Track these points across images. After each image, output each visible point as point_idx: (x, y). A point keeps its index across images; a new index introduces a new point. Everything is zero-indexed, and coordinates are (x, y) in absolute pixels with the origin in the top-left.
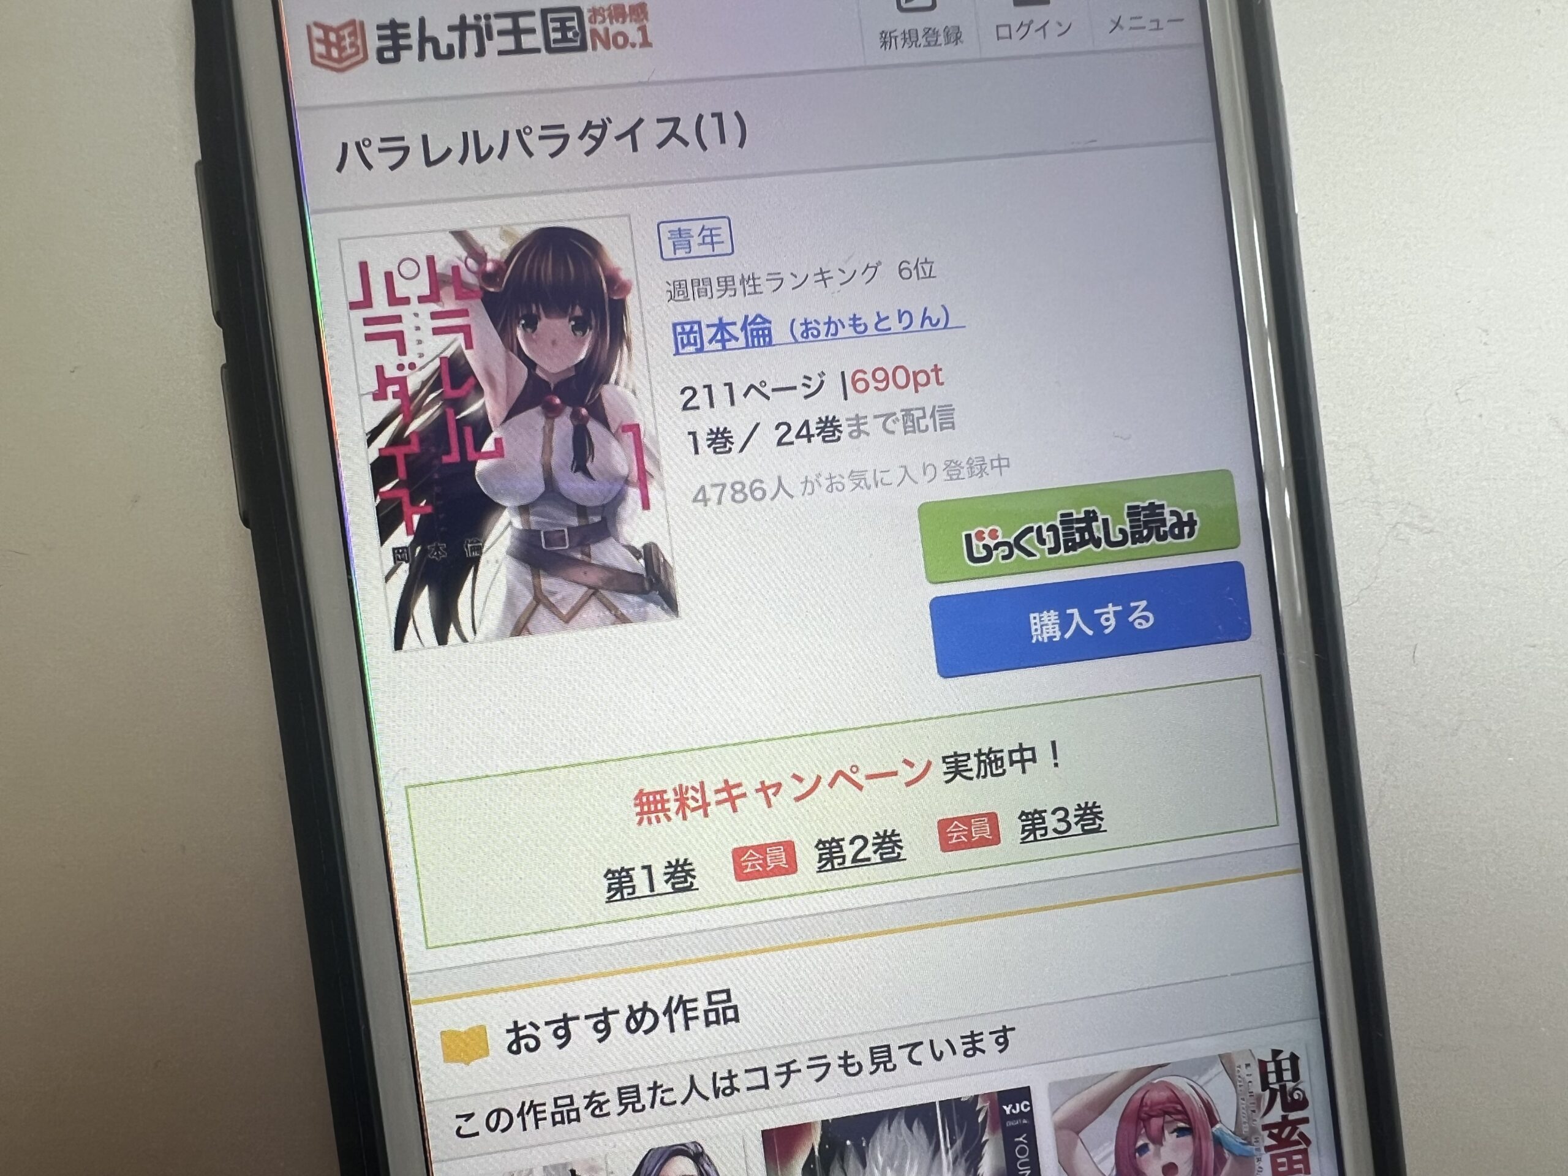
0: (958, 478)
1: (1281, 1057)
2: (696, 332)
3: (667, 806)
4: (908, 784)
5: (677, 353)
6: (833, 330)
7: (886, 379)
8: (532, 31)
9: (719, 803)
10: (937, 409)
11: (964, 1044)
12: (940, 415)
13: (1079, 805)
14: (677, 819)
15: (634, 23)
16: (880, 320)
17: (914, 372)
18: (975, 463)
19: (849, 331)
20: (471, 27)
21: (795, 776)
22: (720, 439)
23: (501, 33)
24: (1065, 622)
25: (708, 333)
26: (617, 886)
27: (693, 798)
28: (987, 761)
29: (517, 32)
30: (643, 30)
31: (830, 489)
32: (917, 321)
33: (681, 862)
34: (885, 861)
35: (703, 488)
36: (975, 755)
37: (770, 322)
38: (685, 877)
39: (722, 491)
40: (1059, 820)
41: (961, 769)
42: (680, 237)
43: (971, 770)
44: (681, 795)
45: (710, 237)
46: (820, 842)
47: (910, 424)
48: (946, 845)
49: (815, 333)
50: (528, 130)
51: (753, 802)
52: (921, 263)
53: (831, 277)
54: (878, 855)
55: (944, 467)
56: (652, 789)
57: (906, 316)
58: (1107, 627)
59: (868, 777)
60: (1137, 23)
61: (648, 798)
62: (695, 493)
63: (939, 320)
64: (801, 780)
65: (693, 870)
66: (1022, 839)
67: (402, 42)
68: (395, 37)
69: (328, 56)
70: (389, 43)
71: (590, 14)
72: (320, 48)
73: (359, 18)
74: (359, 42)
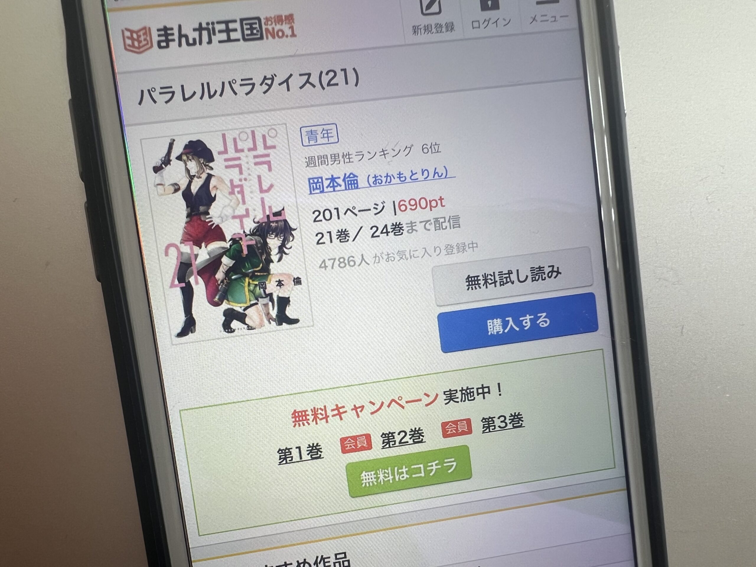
0: (451, 254)
2: (320, 183)
3: (308, 417)
4: (427, 405)
5: (311, 193)
6: (389, 180)
7: (416, 204)
8: (235, 30)
9: (333, 416)
12: (453, 221)
14: (313, 424)
15: (287, 25)
16: (413, 174)
17: (430, 201)
18: (460, 246)
19: (397, 180)
20: (205, 29)
21: (371, 402)
23: (220, 31)
24: (505, 324)
25: (326, 183)
26: (284, 457)
27: (321, 414)
28: (466, 393)
29: (228, 31)
30: (292, 28)
31: (387, 260)
32: (431, 174)
33: (315, 445)
34: (415, 443)
35: (324, 261)
36: (460, 391)
37: (357, 177)
38: (317, 452)
39: (334, 262)
40: (501, 422)
41: (452, 397)
42: (312, 134)
43: (458, 398)
44: (315, 412)
45: (327, 134)
46: (383, 434)
48: (446, 435)
49: (380, 181)
50: (234, 81)
51: (350, 415)
52: (433, 145)
53: (388, 153)
54: (412, 440)
55: (445, 248)
56: (300, 410)
57: (426, 172)
58: (526, 326)
59: (407, 402)
60: (544, 18)
61: (298, 414)
62: (320, 263)
63: (442, 174)
64: (374, 404)
65: (321, 449)
66: (483, 431)
67: (170, 37)
68: (166, 35)
69: (133, 46)
70: (163, 38)
71: (265, 21)
72: (129, 42)
73: (148, 26)
74: (148, 38)
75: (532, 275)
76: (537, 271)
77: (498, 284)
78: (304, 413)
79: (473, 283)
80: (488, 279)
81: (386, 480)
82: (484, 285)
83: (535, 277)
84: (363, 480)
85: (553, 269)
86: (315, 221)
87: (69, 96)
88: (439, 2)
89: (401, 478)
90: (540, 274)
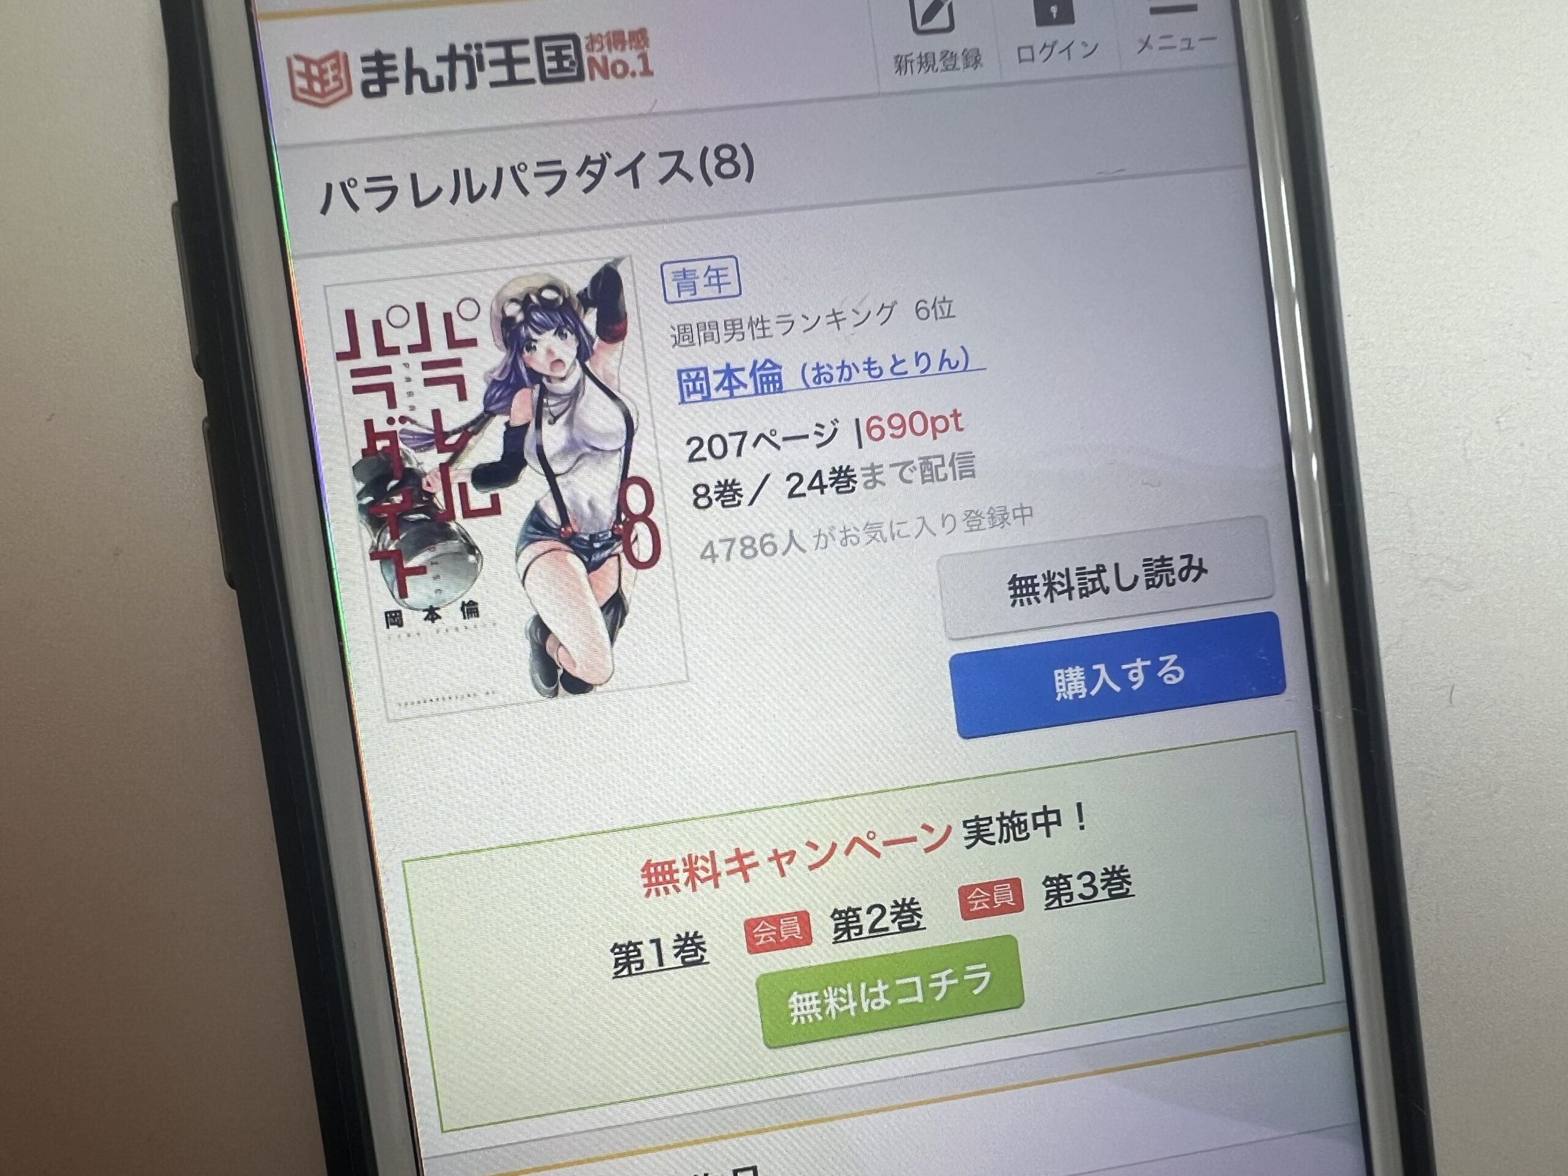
0: (978, 530)
2: (702, 379)
3: (676, 876)
4: (927, 850)
5: (683, 401)
6: (846, 374)
7: (903, 425)
8: (525, 60)
9: (730, 873)
10: (956, 456)
12: (959, 463)
13: (1105, 869)
14: (687, 890)
15: (634, 50)
16: (896, 363)
17: (932, 418)
18: (996, 513)
19: (864, 376)
20: (462, 57)
21: (810, 844)
22: (729, 492)
23: (494, 63)
24: (1091, 678)
25: (715, 380)
26: (624, 961)
27: (703, 868)
28: (1010, 824)
29: (510, 62)
30: (644, 57)
31: (844, 542)
32: (935, 363)
33: (691, 935)
34: (903, 930)
35: (711, 543)
36: (998, 819)
37: (780, 367)
38: (695, 951)
39: (731, 546)
40: (1085, 885)
41: (982, 833)
42: (685, 278)
43: (993, 834)
44: (690, 864)
45: (716, 277)
46: (836, 911)
47: (927, 473)
48: (968, 914)
49: (828, 378)
50: (522, 167)
51: (765, 873)
52: (939, 302)
53: (844, 319)
54: (896, 923)
55: (965, 517)
56: (661, 860)
57: (924, 358)
58: (1135, 683)
59: (886, 843)
60: (1166, 42)
61: (656, 869)
62: (702, 549)
63: (958, 362)
64: (816, 847)
65: (703, 943)
66: (1047, 905)
67: (389, 74)
68: (381, 69)
70: (374, 76)
71: (587, 41)
72: (301, 83)
73: (342, 50)
74: (343, 75)
75: (1146, 575)
76: (1157, 566)
77: (1076, 593)
78: (666, 868)
79: (1024, 591)
80: (1054, 583)
81: (842, 1009)
82: (1046, 596)
83: (1153, 580)
84: (792, 1010)
85: (1190, 562)
86: (692, 459)
87: (173, 196)
88: (950, 7)
89: (873, 1007)
90: (1164, 573)
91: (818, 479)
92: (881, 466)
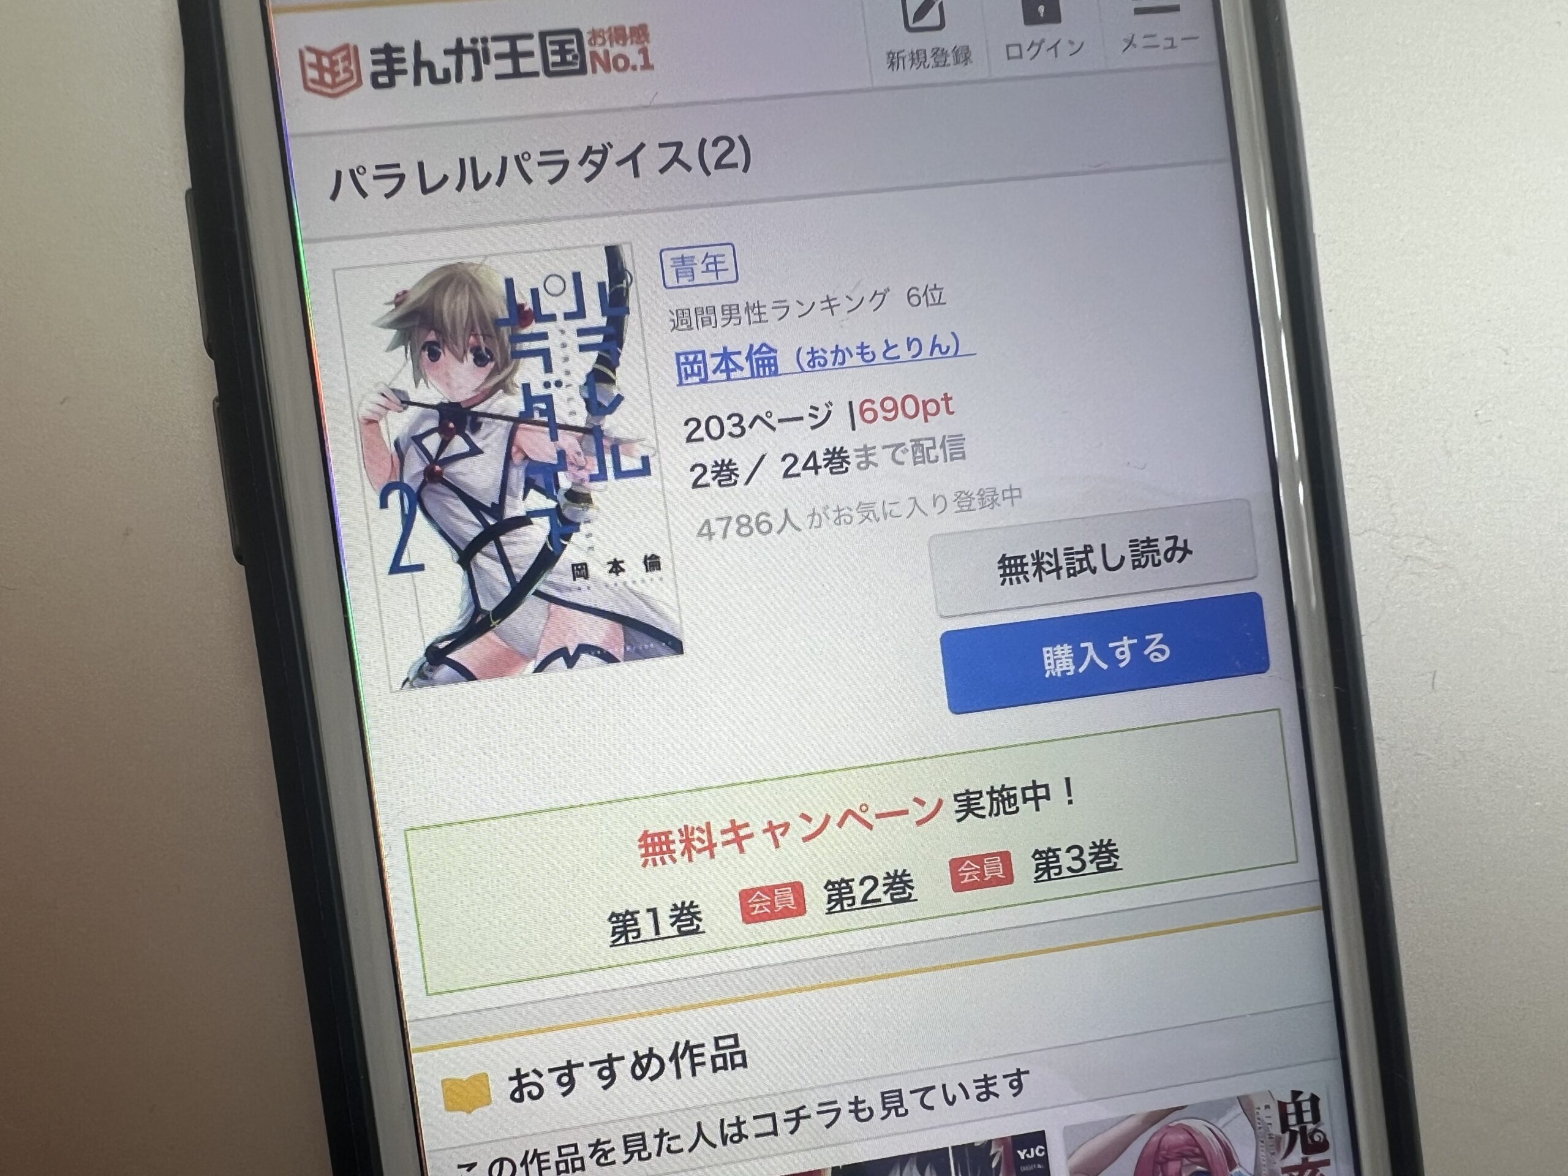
0: (968, 510)
1: (1301, 1098)
2: (699, 362)
3: (672, 847)
4: (919, 823)
5: (681, 384)
6: (840, 359)
7: (895, 408)
8: (530, 54)
9: (725, 844)
10: (947, 439)
11: (977, 1087)
12: (950, 445)
13: (1094, 843)
14: (682, 861)
15: (635, 44)
16: (889, 348)
17: (923, 402)
18: (986, 494)
19: (857, 360)
20: (468, 51)
21: (803, 816)
22: (725, 472)
23: (499, 56)
24: (1079, 656)
25: (712, 363)
26: (621, 930)
27: (699, 839)
28: (1000, 798)
29: (515, 55)
30: (644, 52)
31: (838, 521)
32: (927, 349)
33: (687, 905)
34: (895, 902)
35: (707, 522)
36: (988, 793)
37: (776, 351)
38: (691, 920)
39: (728, 524)
40: (1074, 859)
41: (972, 807)
43: (983, 808)
44: (687, 836)
45: (714, 264)
46: (829, 883)
47: (919, 454)
48: (959, 886)
49: (822, 361)
50: (526, 156)
51: (761, 843)
52: (930, 290)
53: (839, 305)
54: (889, 894)
55: (956, 498)
56: (657, 831)
57: (915, 343)
58: (1122, 661)
59: (878, 816)
60: (1151, 41)
61: (653, 840)
62: (699, 527)
63: (948, 348)
64: (809, 819)
65: (699, 912)
66: (1036, 878)
67: (397, 67)
68: (390, 61)
69: (321, 81)
70: (384, 68)
71: (589, 37)
72: (313, 74)
73: (352, 42)
74: (353, 67)
75: (1133, 556)
76: (1143, 547)
77: (1063, 572)
78: (663, 838)
79: (1014, 570)
80: (1043, 563)
82: (1034, 575)
83: (1139, 560)
85: (1175, 543)
86: (689, 439)
87: (187, 184)
88: (941, 6)
90: (1150, 555)
91: (812, 460)
92: (874, 448)
